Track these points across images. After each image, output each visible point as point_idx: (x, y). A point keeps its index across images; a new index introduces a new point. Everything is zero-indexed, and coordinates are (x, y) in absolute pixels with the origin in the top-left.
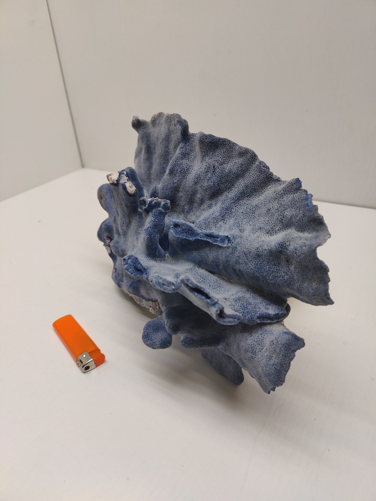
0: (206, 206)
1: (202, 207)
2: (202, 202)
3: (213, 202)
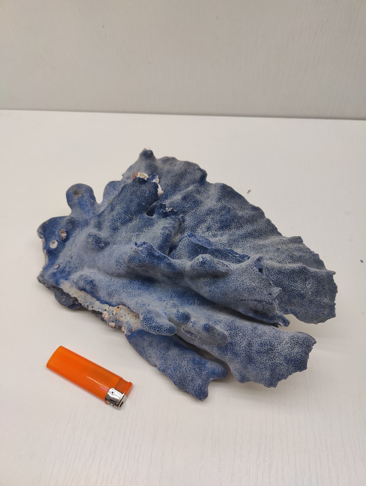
3: (219, 233)
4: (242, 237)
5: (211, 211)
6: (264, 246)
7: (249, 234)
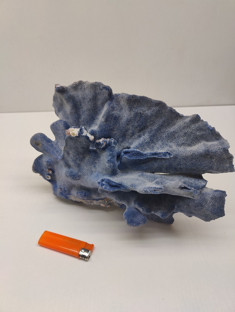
0: (136, 136)
1: (133, 137)
2: (133, 134)
3: (141, 133)
4: (157, 131)
5: (129, 121)
6: (175, 132)
7: (161, 126)
